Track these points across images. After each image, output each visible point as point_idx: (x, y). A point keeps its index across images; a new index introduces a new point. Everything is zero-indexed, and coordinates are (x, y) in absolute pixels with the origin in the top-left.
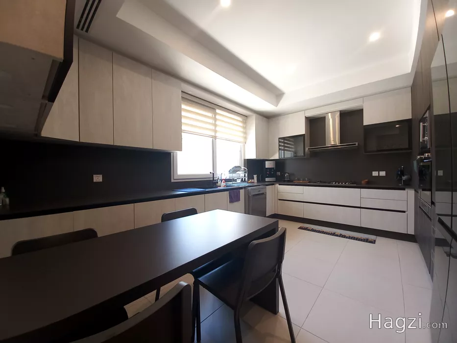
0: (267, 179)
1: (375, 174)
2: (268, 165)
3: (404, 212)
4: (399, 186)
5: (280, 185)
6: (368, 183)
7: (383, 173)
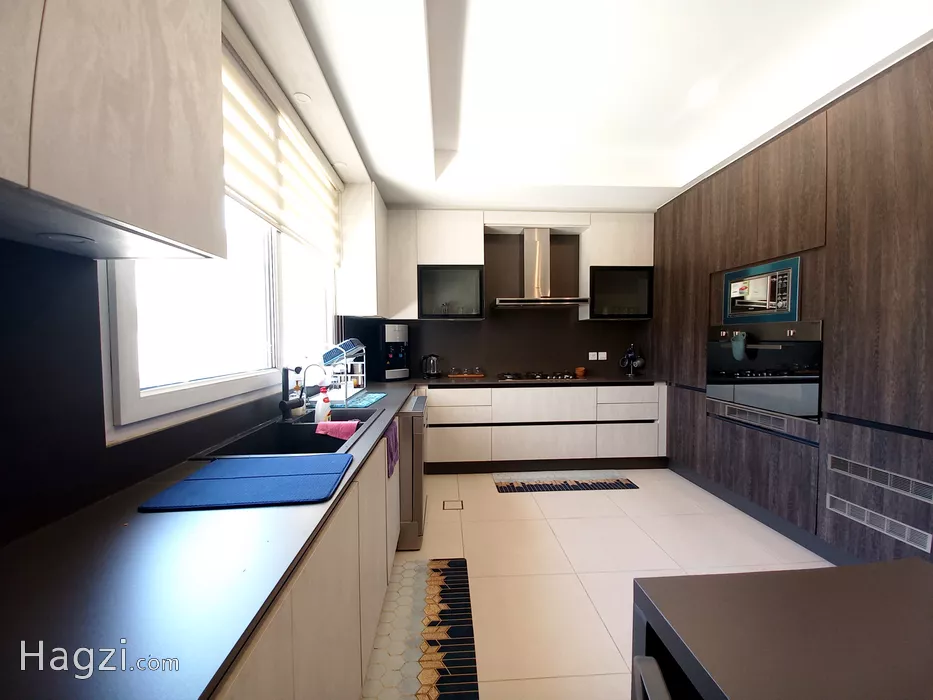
0: (389, 374)
1: (592, 356)
2: (392, 334)
3: (652, 421)
4: (629, 378)
5: (430, 387)
6: (586, 374)
7: (603, 356)
